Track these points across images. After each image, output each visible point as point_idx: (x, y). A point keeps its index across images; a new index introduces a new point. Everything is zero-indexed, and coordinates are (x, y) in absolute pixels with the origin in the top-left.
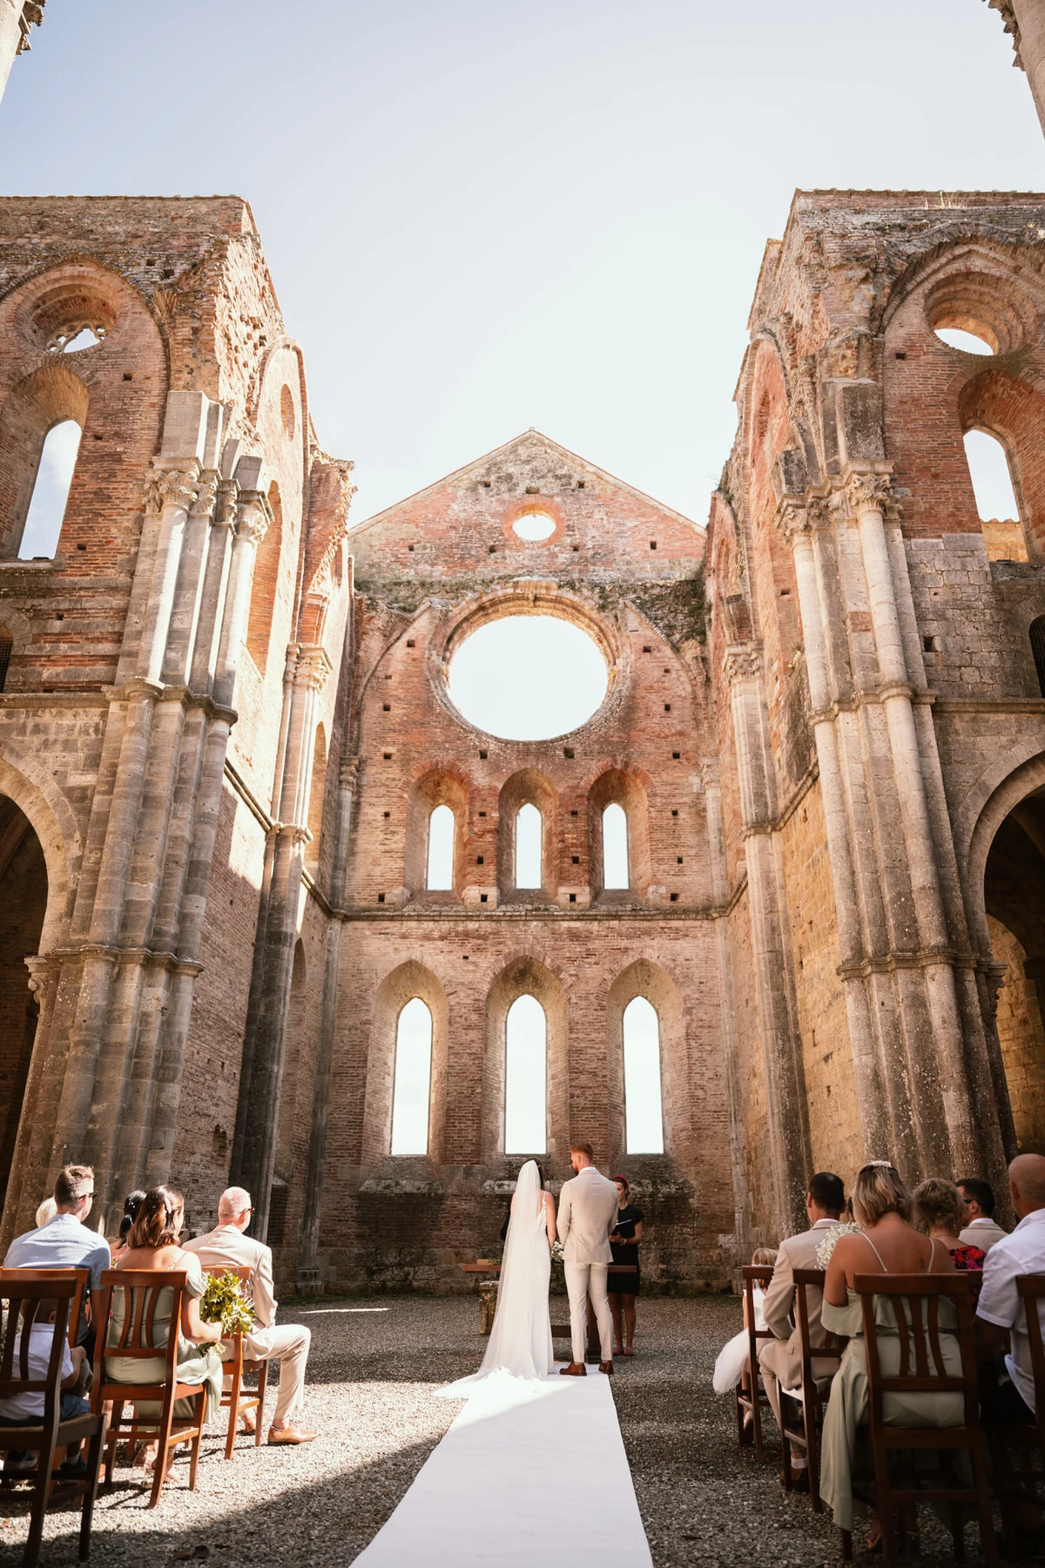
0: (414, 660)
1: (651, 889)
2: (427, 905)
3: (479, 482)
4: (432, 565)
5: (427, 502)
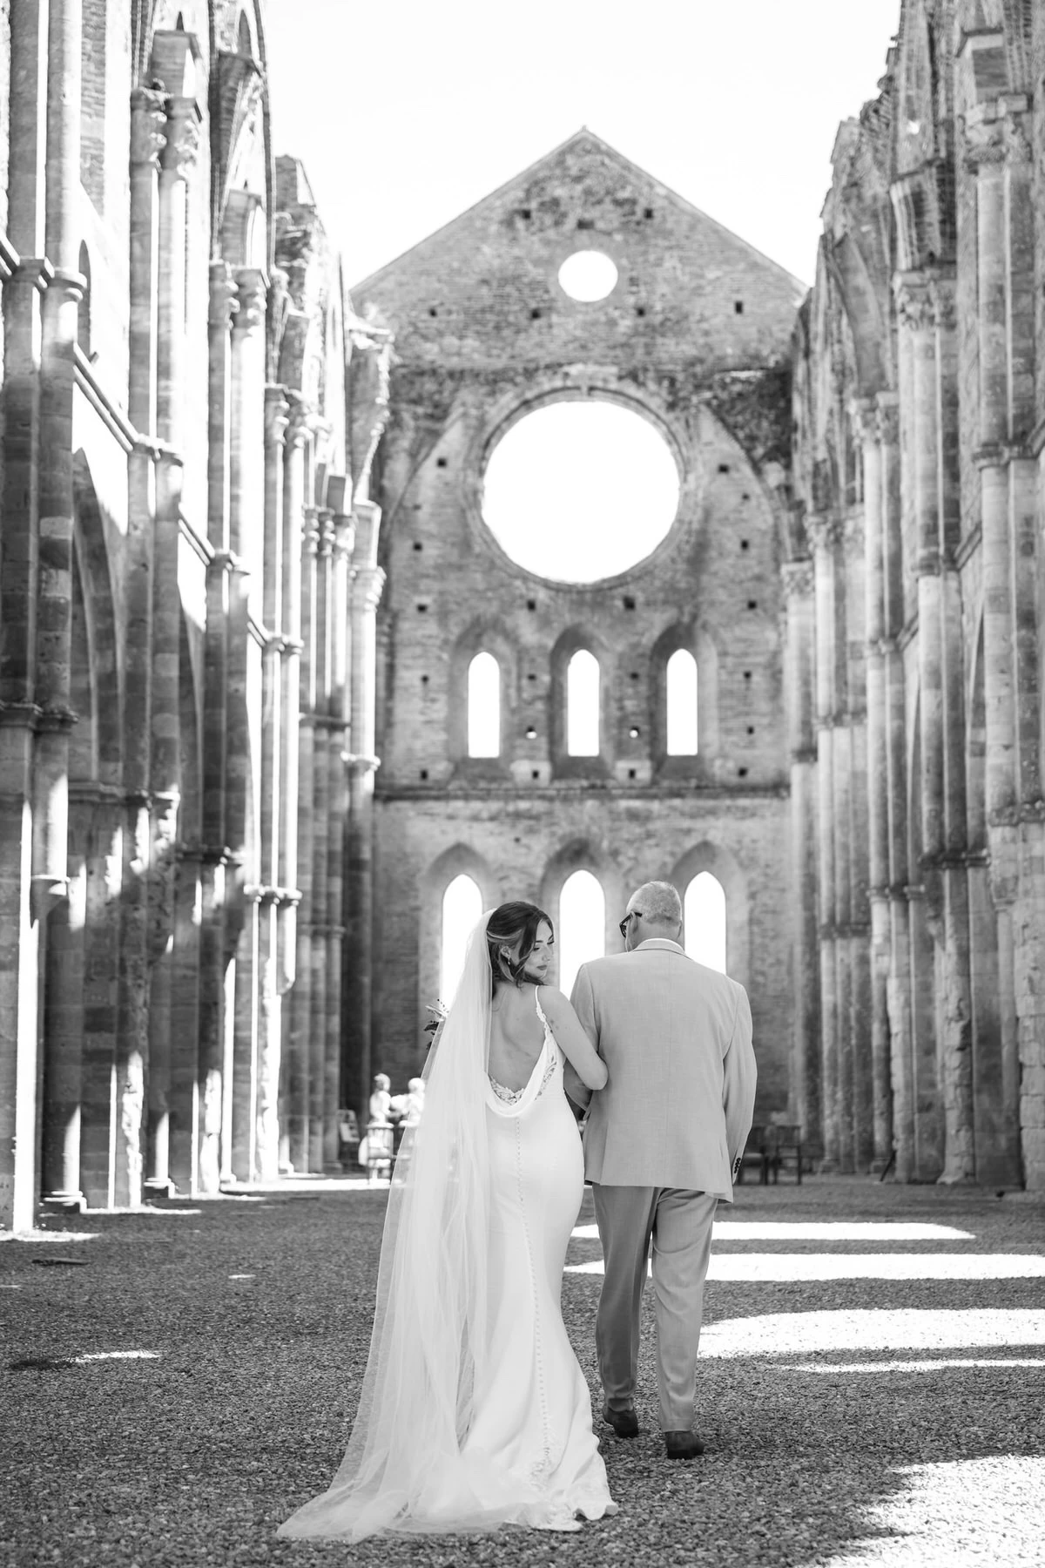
0: (447, 484)
1: (718, 763)
2: (473, 780)
3: (516, 212)
4: (461, 338)
5: (451, 243)
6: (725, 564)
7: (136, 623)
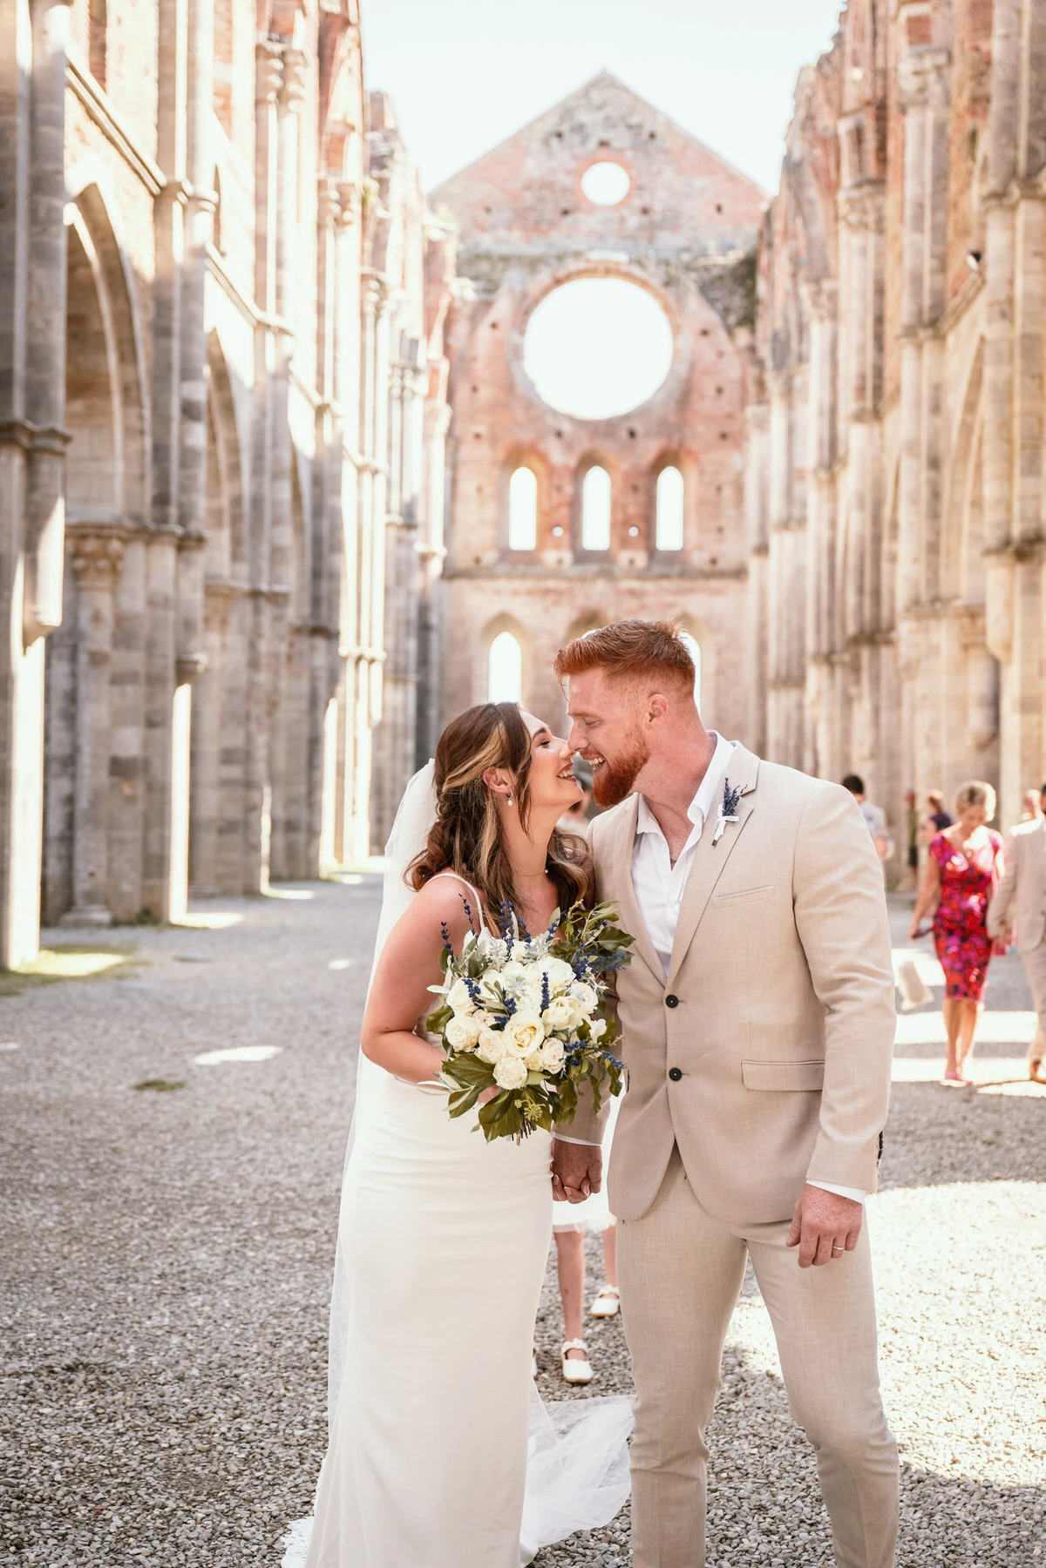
0: (497, 342)
1: (697, 555)
2: (514, 565)
3: (552, 133)
4: (509, 230)
5: (503, 158)
6: (705, 404)
7: (258, 457)
